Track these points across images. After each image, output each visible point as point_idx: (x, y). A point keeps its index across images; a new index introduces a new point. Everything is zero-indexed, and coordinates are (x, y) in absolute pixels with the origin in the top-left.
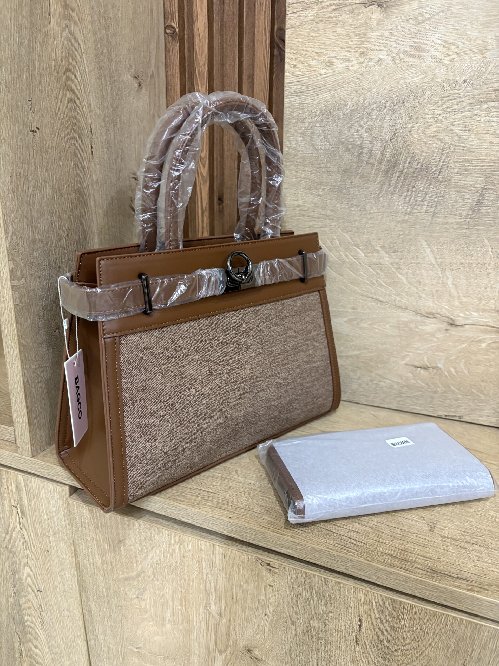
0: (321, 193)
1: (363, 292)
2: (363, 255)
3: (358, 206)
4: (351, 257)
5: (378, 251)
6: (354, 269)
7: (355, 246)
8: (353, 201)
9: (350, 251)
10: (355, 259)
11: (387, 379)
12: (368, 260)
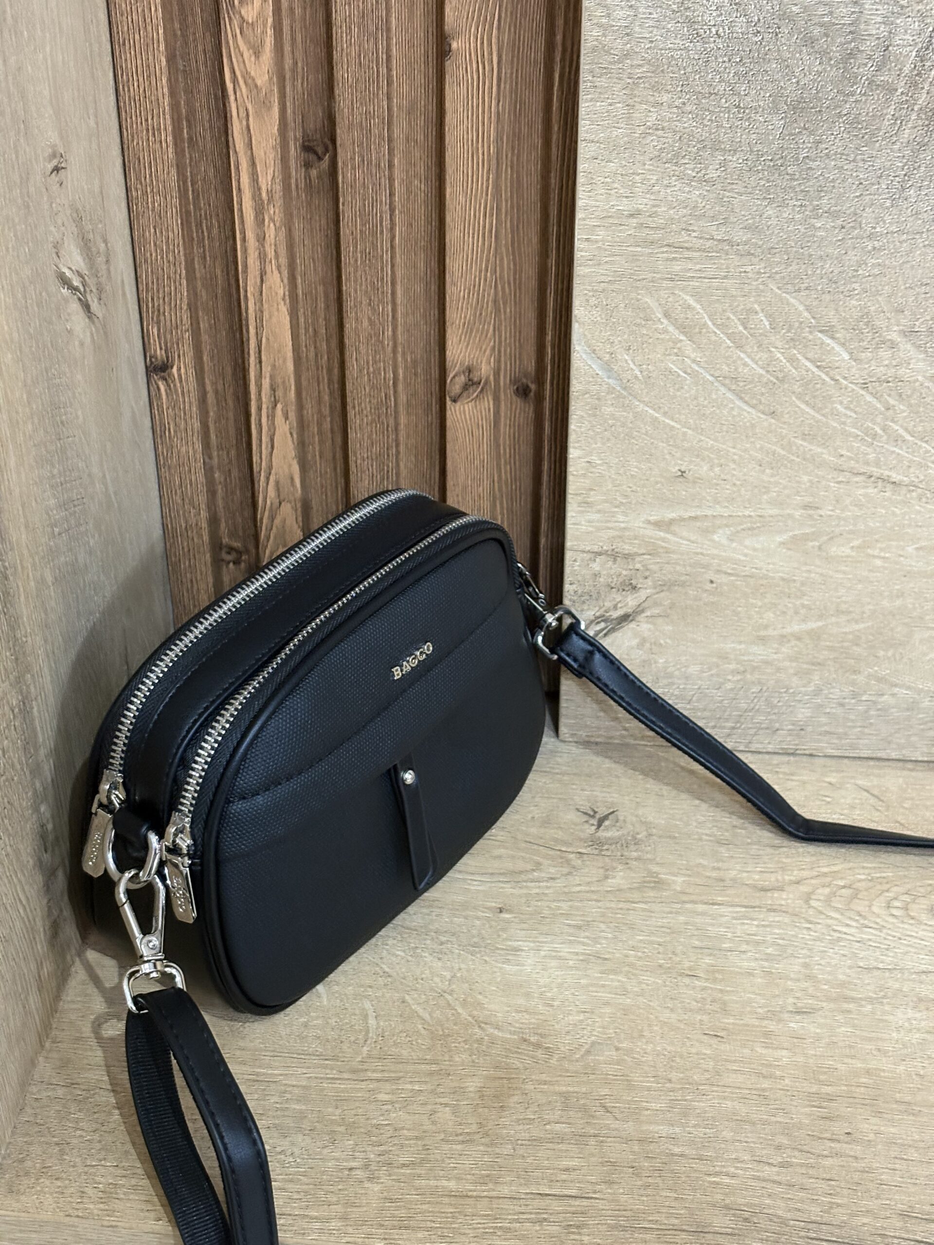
0: (713, 174)
1: (840, 461)
2: (846, 356)
3: (835, 215)
4: (808, 364)
5: (893, 345)
6: (814, 397)
7: (820, 331)
8: (820, 198)
9: (806, 346)
10: (818, 367)
11: (901, 686)
12: (859, 369)
